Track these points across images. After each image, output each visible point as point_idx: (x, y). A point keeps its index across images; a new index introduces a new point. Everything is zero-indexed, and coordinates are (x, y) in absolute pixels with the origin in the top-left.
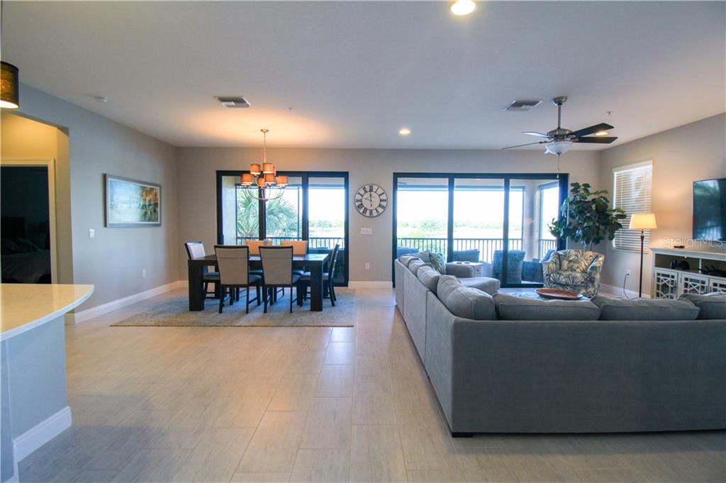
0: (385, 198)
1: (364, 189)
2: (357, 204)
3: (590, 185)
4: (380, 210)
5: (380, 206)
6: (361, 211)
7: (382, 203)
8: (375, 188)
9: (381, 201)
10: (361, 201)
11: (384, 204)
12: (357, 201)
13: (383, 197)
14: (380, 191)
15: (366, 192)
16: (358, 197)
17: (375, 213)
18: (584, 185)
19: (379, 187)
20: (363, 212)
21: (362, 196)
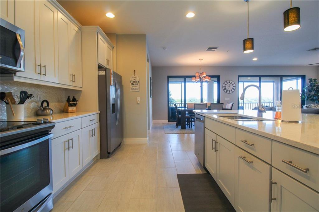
0: (235, 86)
1: (227, 82)
2: (224, 88)
3: (317, 79)
4: (233, 90)
5: (233, 89)
6: (225, 91)
7: (233, 88)
8: (231, 81)
9: (233, 87)
10: (225, 87)
11: (234, 88)
12: (224, 87)
13: (234, 85)
14: (233, 83)
15: (227, 83)
16: (224, 85)
17: (231, 92)
18: (314, 79)
19: (232, 81)
20: (226, 91)
21: (226, 85)
